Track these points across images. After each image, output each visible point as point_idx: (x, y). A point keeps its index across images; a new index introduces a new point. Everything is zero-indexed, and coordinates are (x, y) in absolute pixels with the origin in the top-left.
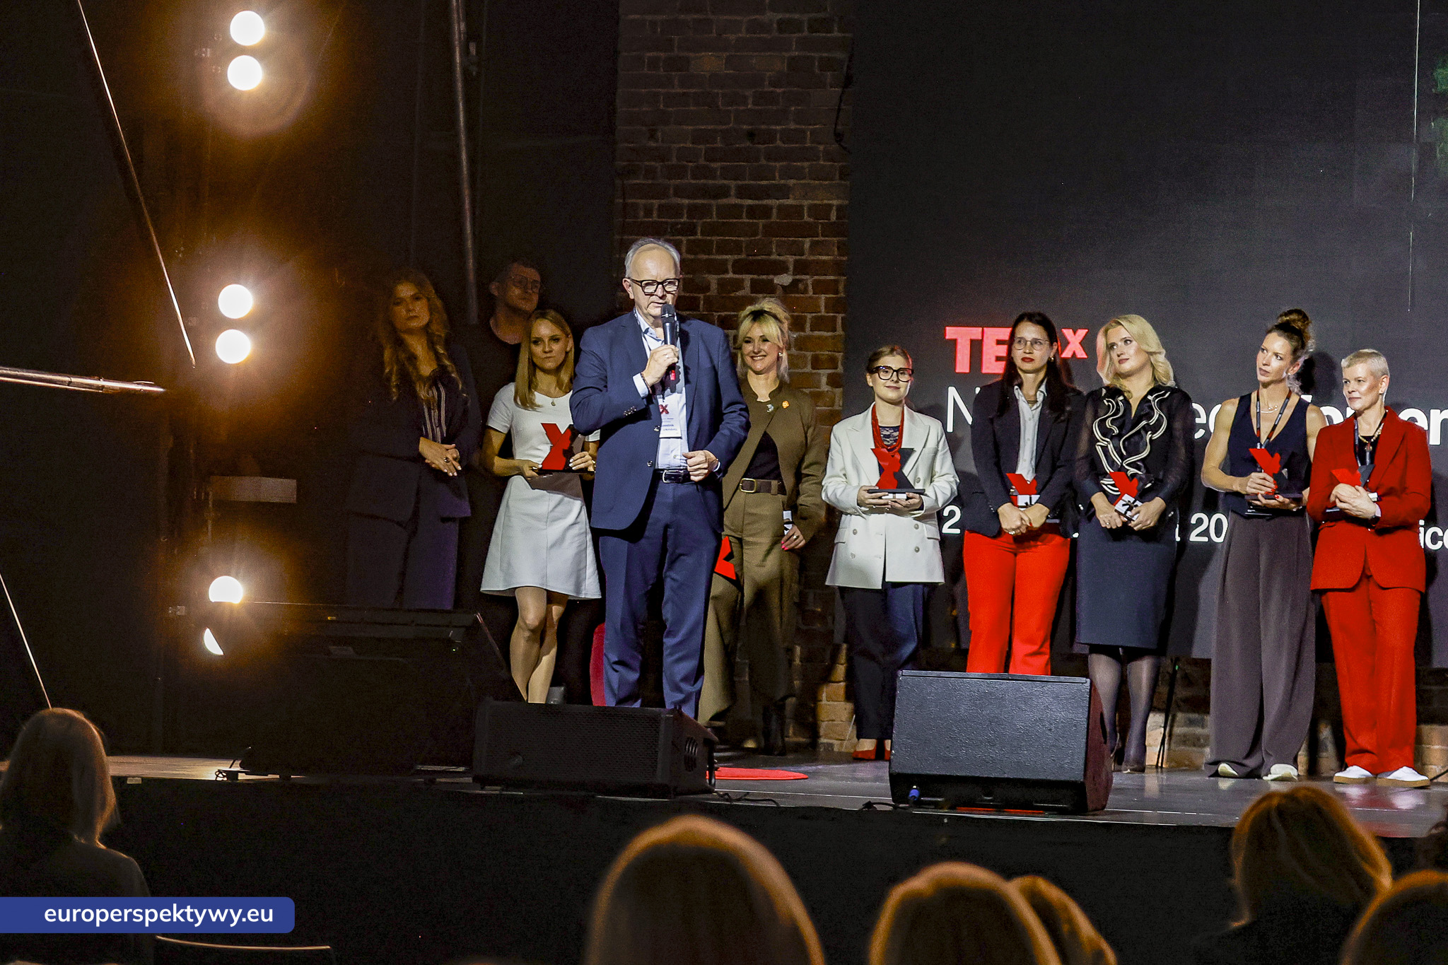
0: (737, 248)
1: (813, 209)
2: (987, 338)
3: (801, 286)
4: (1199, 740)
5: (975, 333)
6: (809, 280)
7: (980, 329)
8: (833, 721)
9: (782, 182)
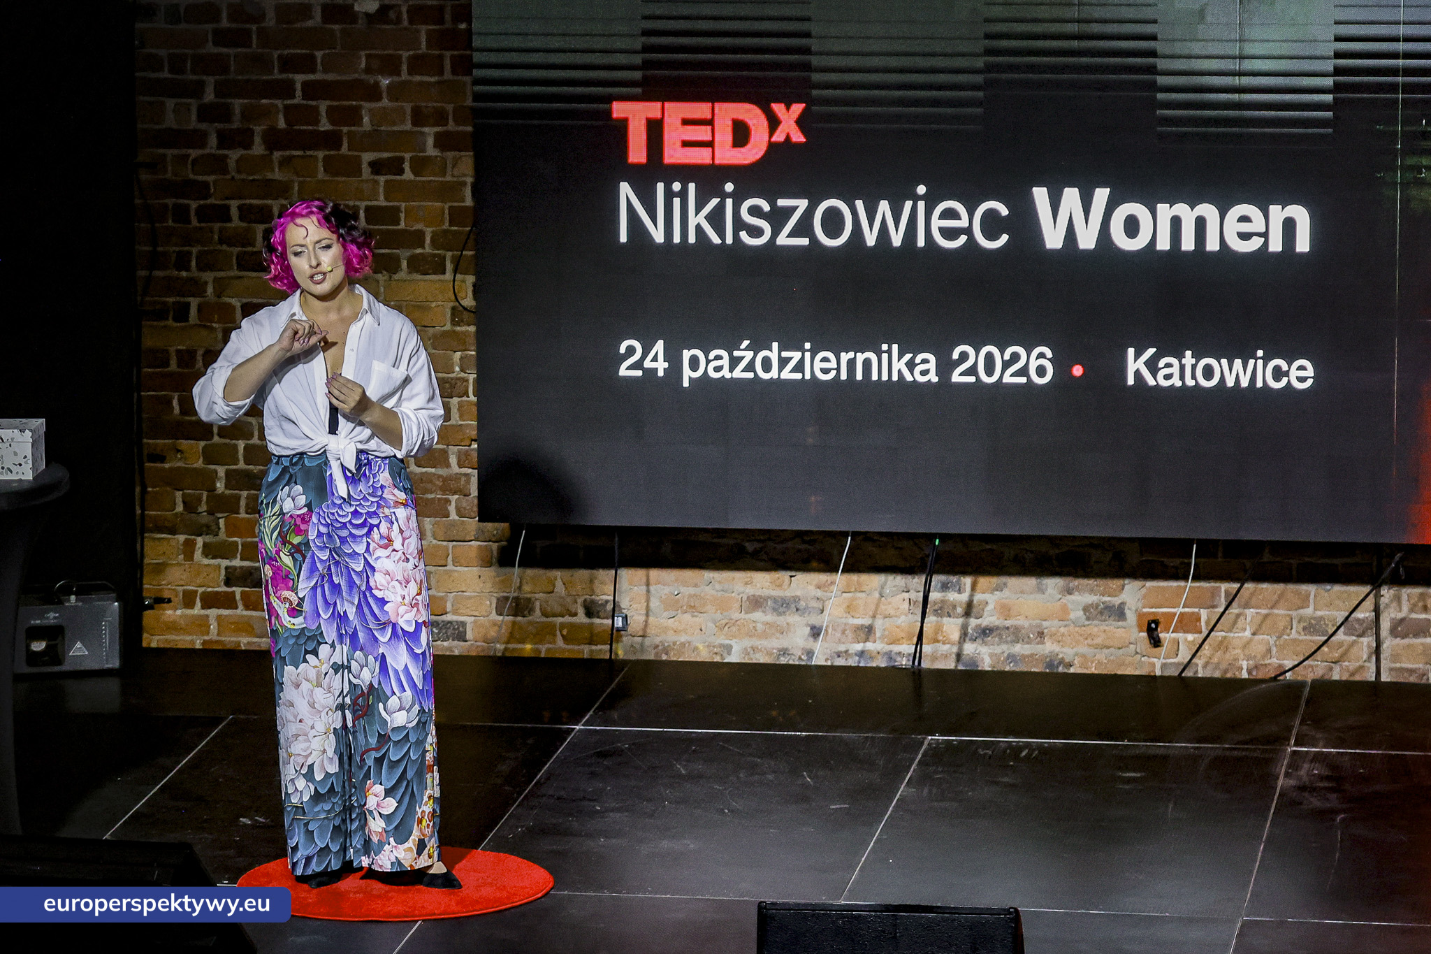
2: (670, 116)
3: (391, 14)
4: (954, 607)
5: (652, 109)
6: (403, 5)
7: (659, 105)
8: (463, 592)
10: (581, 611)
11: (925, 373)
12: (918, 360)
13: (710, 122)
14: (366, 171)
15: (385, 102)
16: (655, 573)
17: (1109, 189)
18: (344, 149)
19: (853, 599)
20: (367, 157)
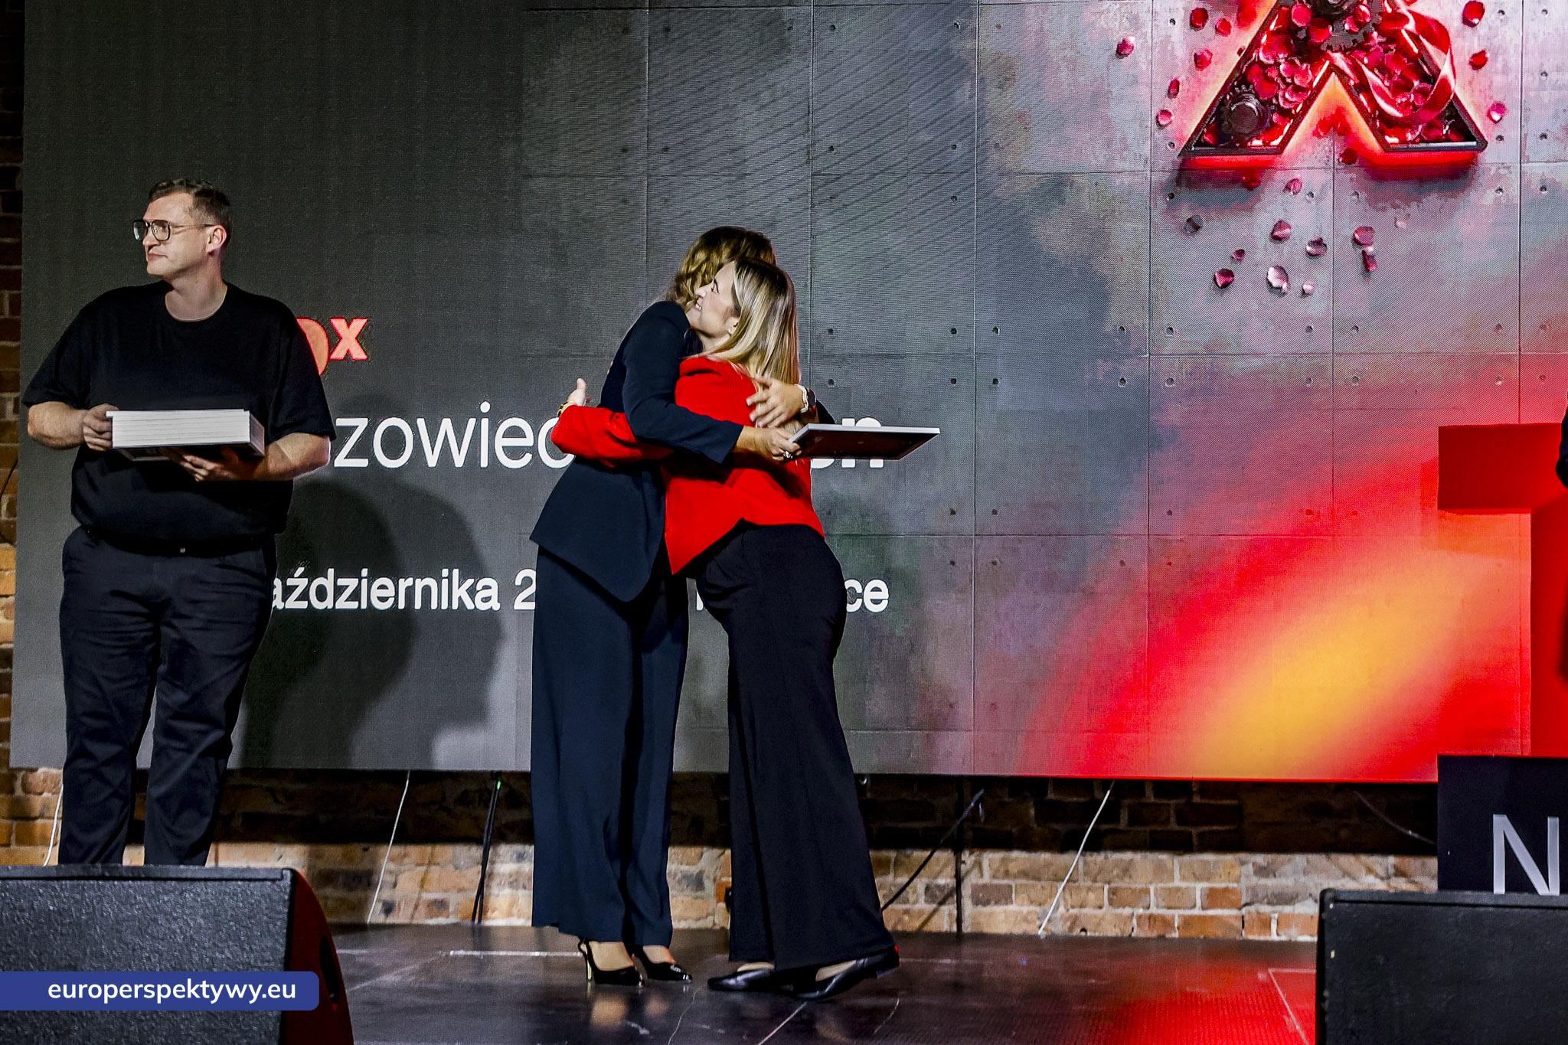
11: (486, 600)
12: (479, 587)
19: (426, 872)
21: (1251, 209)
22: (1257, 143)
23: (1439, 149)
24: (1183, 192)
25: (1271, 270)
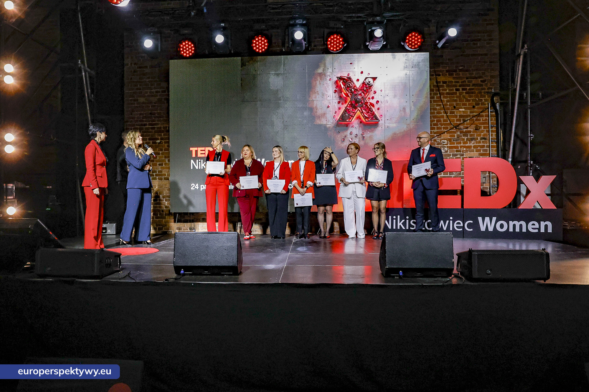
0: (149, 136)
1: (164, 127)
3: (161, 142)
5: (196, 149)
6: (163, 141)
9: (157, 122)
10: (189, 229)
13: (205, 150)
14: (158, 165)
15: (161, 155)
16: (199, 223)
17: (264, 159)
18: (155, 162)
20: (158, 163)
21: (347, 130)
22: (347, 120)
23: (373, 121)
24: (338, 128)
25: (350, 139)
